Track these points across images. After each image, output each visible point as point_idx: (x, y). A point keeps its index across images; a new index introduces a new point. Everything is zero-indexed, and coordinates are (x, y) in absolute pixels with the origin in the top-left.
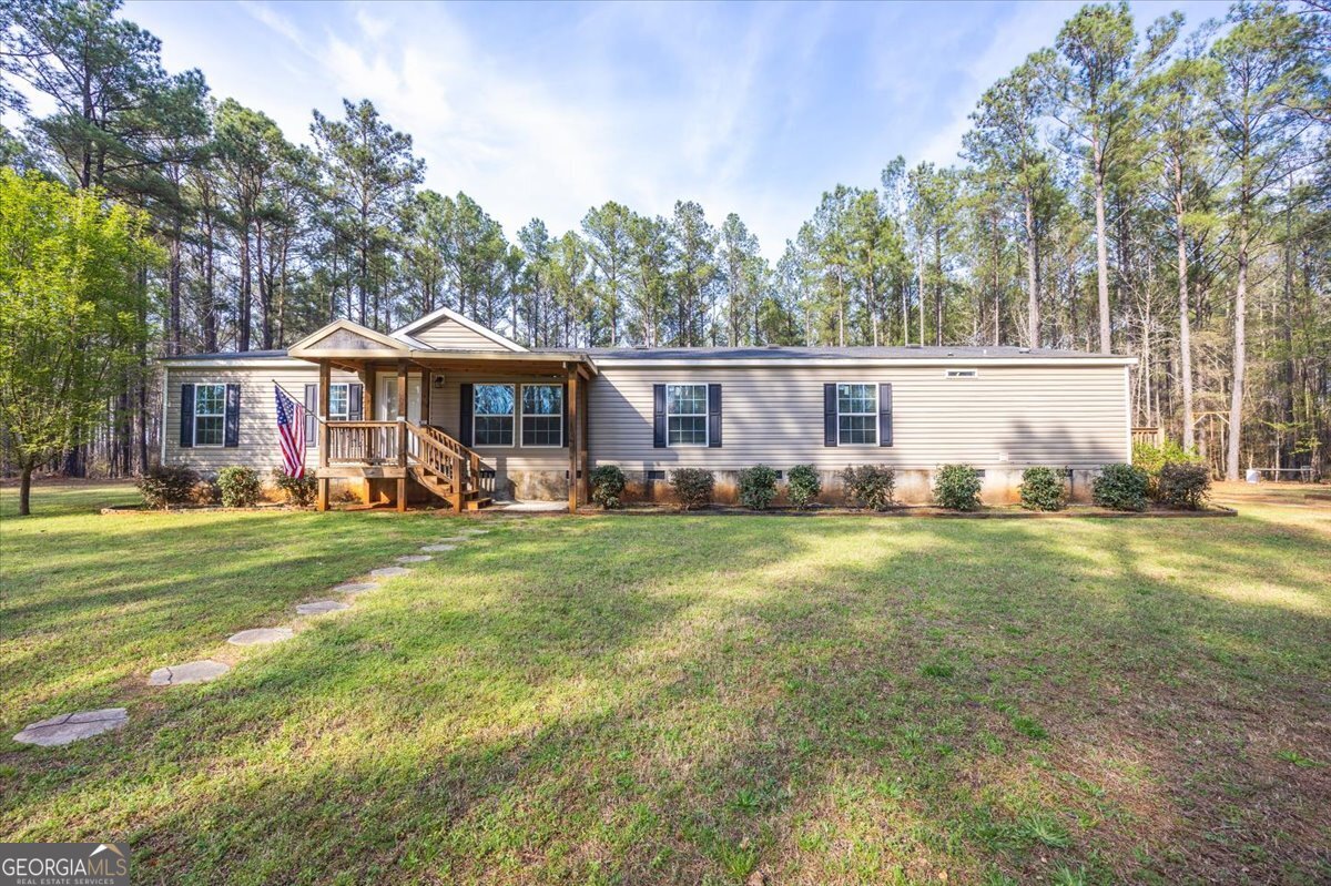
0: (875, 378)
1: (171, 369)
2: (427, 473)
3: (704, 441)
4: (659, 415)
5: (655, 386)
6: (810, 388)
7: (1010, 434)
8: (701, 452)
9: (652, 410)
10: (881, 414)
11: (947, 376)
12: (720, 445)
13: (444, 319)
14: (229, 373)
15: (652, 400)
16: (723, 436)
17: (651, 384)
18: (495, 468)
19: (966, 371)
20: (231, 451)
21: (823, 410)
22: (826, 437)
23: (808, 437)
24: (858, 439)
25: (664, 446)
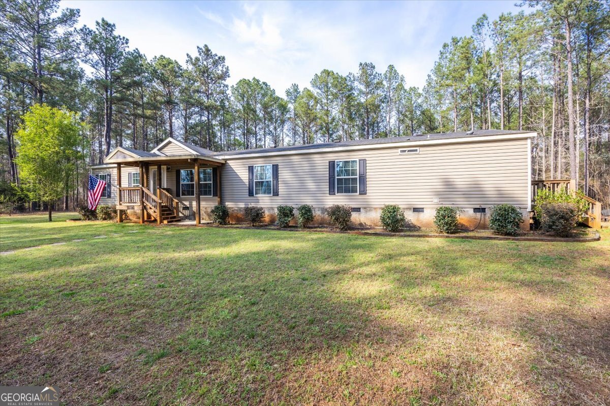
0: (356, 157)
1: (93, 169)
2: (151, 208)
3: (270, 193)
4: (251, 181)
5: (249, 167)
6: (321, 163)
7: (439, 186)
8: (268, 198)
9: (248, 178)
10: (360, 177)
11: (400, 153)
12: (278, 195)
13: (170, 143)
14: (108, 170)
15: (248, 173)
16: (280, 190)
17: (247, 166)
18: (188, 206)
19: (413, 150)
20: (109, 199)
21: (328, 175)
22: (330, 189)
23: (320, 191)
24: (347, 190)
25: (253, 196)
